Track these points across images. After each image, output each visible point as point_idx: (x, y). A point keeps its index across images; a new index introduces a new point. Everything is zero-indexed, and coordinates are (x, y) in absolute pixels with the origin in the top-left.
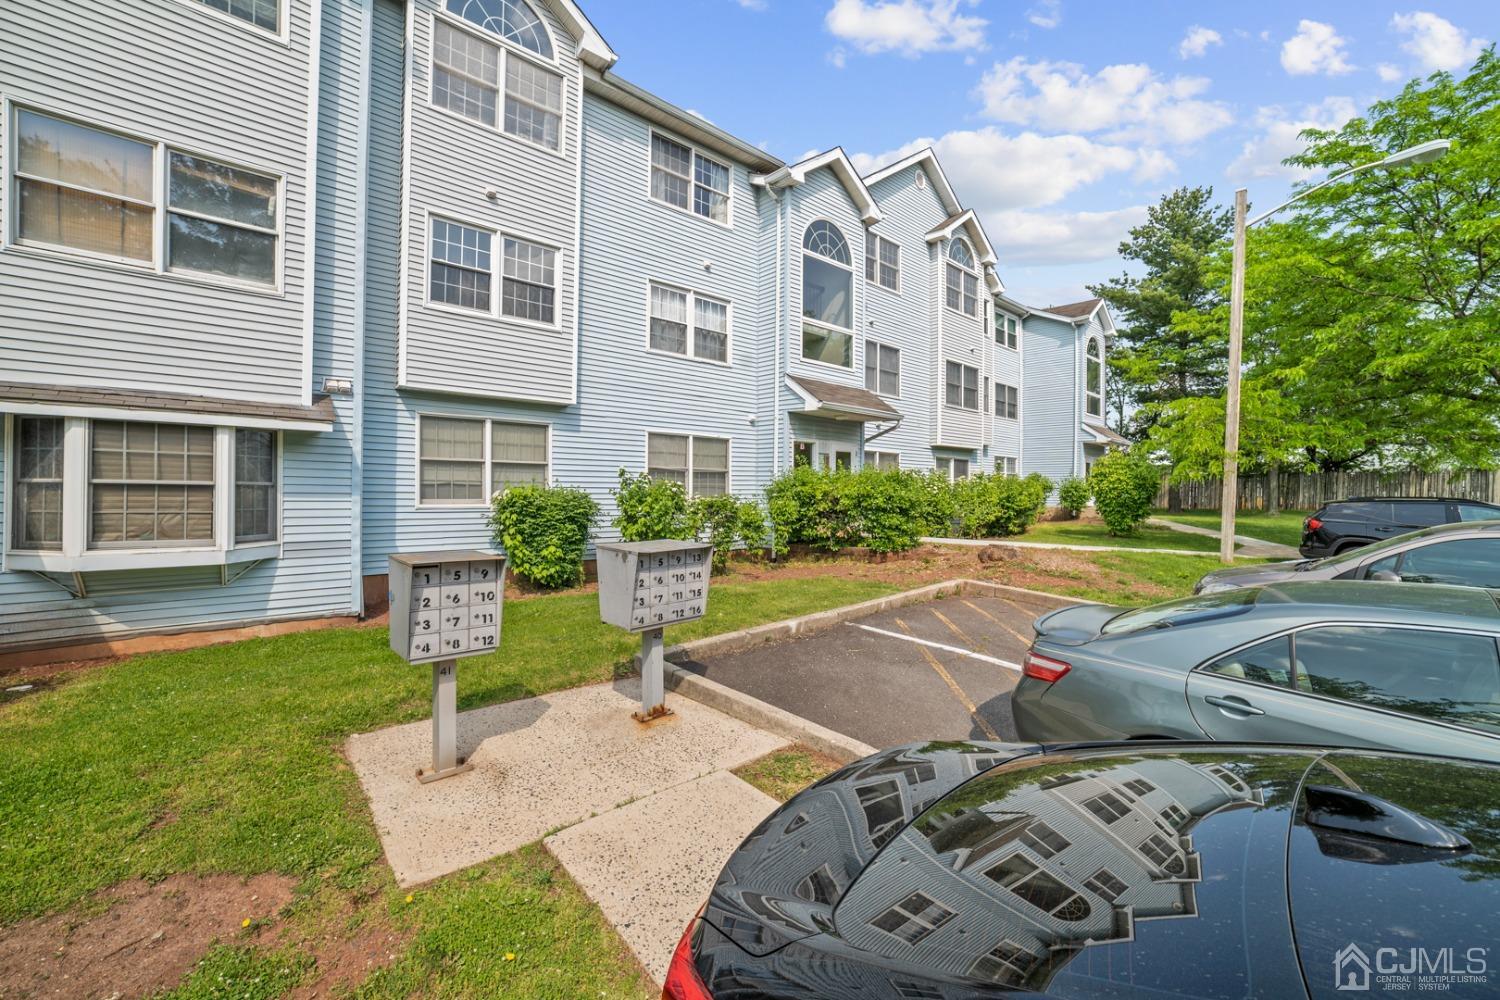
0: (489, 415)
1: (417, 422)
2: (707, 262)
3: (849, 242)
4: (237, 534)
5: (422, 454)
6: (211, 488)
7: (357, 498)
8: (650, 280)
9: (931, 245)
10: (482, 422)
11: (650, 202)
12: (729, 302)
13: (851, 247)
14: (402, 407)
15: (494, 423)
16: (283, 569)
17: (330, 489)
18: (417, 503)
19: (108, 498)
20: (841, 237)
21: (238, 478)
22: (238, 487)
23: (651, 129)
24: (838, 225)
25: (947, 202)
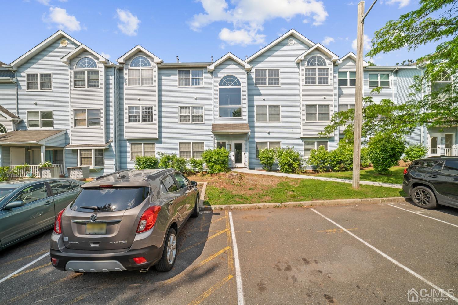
0: (143, 142)
1: (130, 145)
2: (195, 97)
3: (239, 79)
4: (95, 164)
5: (131, 150)
6: (91, 158)
7: (114, 159)
8: (179, 106)
9: (298, 64)
10: (142, 144)
11: (178, 88)
12: (203, 106)
13: (240, 80)
14: (128, 142)
15: (144, 144)
16: (105, 170)
17: (111, 158)
18: (131, 160)
19: (83, 159)
20: (235, 78)
21: (95, 156)
22: (95, 157)
23: (178, 70)
24: (234, 75)
25: (308, 44)
